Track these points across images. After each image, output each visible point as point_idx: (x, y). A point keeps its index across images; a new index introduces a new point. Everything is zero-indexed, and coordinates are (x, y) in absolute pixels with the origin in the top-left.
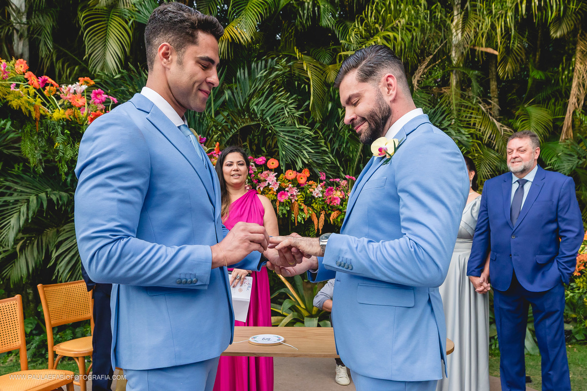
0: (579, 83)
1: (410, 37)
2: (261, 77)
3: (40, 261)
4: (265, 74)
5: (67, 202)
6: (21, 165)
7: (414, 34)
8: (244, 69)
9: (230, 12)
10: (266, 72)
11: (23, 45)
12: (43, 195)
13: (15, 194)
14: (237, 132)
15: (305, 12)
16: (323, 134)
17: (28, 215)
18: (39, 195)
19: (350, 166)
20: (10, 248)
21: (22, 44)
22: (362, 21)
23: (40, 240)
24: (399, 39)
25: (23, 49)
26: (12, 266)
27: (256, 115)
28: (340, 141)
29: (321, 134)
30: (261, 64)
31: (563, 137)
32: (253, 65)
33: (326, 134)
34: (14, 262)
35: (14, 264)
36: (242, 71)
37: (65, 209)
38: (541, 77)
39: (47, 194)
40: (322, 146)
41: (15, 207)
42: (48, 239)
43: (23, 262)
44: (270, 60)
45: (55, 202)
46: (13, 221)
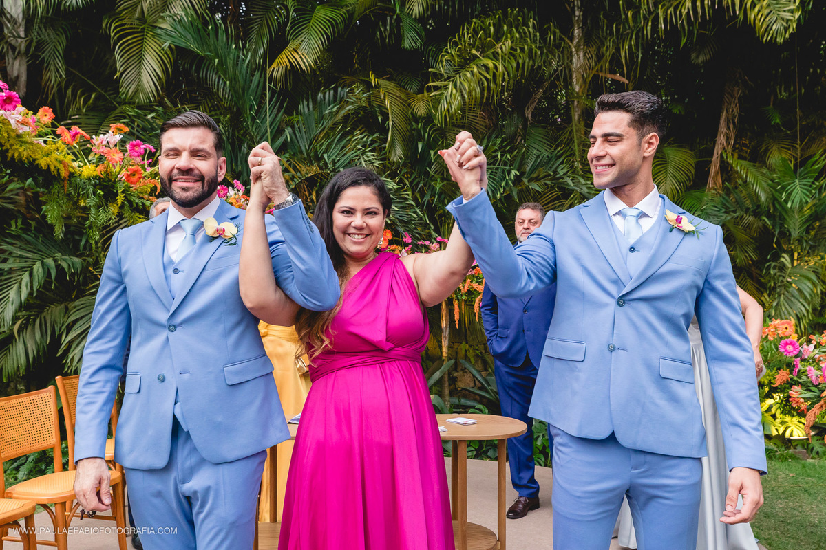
0: (728, 118)
1: (515, 65)
2: (330, 113)
3: (44, 346)
4: (334, 109)
5: (81, 271)
6: (20, 221)
7: (520, 61)
8: (308, 101)
9: (289, 32)
10: (336, 107)
11: (20, 65)
12: (50, 261)
13: (11, 260)
14: (301, 182)
15: (388, 28)
16: (411, 184)
17: (32, 287)
18: (45, 261)
19: (445, 222)
20: (6, 329)
21: (18, 63)
22: (456, 44)
23: (43, 320)
24: (500, 68)
25: (19, 70)
26: (6, 353)
27: (326, 164)
28: (432, 191)
29: (407, 183)
30: (329, 94)
31: (710, 184)
32: (320, 96)
33: (414, 183)
34: (9, 348)
35: (8, 351)
36: (305, 103)
37: (78, 280)
38: (680, 112)
39: (56, 261)
40: (407, 199)
41: (12, 278)
42: (53, 317)
43: (21, 348)
44: (340, 89)
45: (66, 270)
46: (12, 294)
